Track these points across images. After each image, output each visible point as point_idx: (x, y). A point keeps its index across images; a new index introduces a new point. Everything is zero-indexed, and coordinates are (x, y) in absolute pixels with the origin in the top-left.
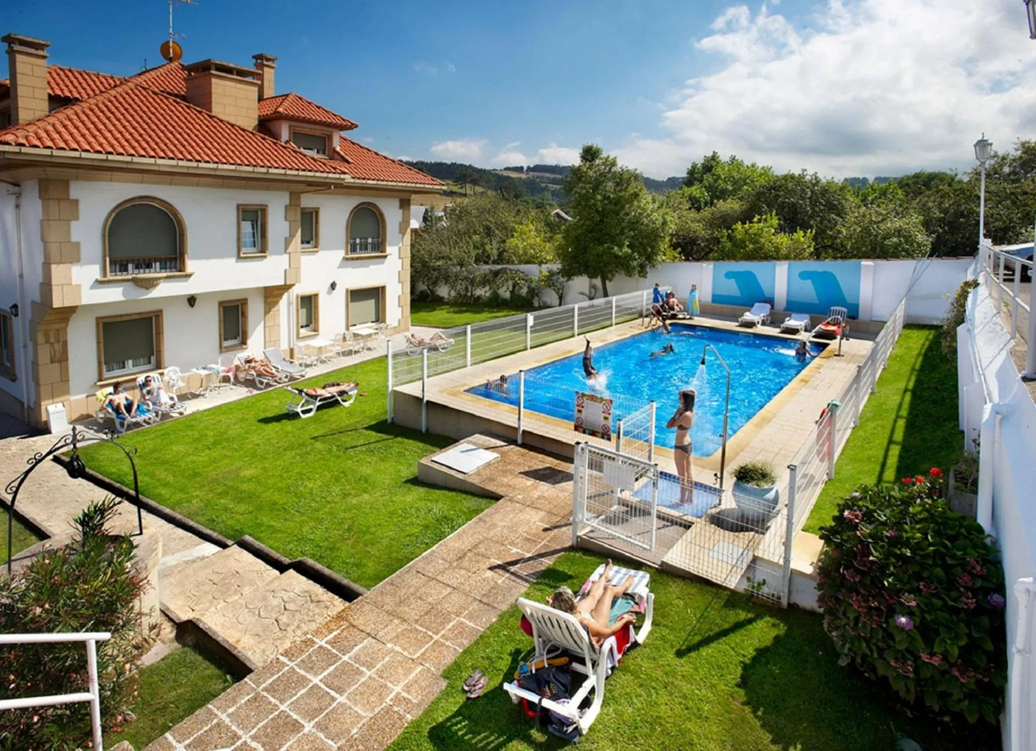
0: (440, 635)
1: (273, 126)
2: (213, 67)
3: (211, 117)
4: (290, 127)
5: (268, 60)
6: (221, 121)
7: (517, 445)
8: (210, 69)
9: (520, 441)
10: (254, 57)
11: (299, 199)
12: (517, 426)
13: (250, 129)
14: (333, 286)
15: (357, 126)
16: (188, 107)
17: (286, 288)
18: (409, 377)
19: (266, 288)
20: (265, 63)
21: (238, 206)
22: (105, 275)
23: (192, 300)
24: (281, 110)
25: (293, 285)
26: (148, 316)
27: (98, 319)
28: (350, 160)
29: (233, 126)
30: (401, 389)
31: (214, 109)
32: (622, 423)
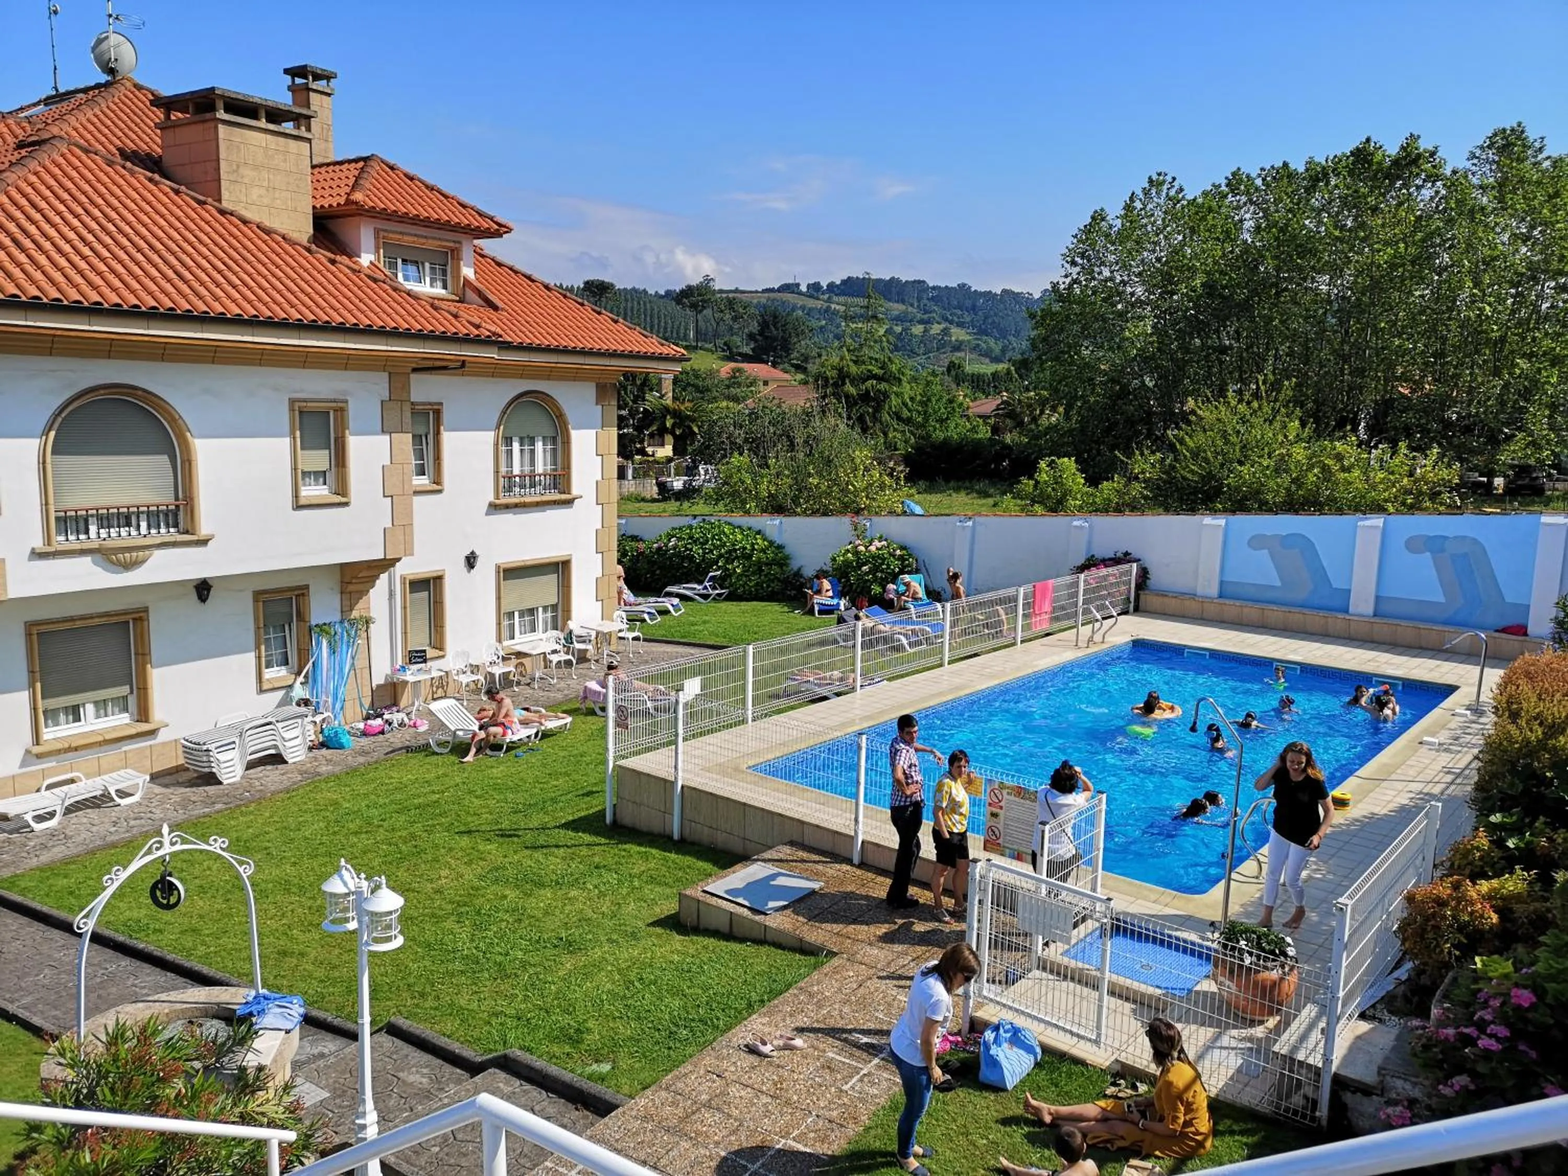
0: (758, 1164)
1: (344, 230)
2: (220, 104)
3: (223, 212)
4: (377, 232)
5: (317, 77)
6: (245, 222)
7: (852, 865)
8: (212, 108)
9: (856, 860)
10: (287, 71)
11: (406, 387)
12: (852, 834)
13: (305, 242)
14: (471, 561)
15: (509, 230)
16: (177, 192)
17: (386, 564)
18: (646, 740)
19: (343, 566)
20: (314, 85)
21: (292, 402)
22: (48, 541)
23: (203, 589)
24: (358, 196)
25: (399, 560)
26: (122, 618)
27: (30, 626)
28: (500, 304)
29: (268, 232)
30: (633, 763)
31: (225, 195)
32: (1047, 828)
